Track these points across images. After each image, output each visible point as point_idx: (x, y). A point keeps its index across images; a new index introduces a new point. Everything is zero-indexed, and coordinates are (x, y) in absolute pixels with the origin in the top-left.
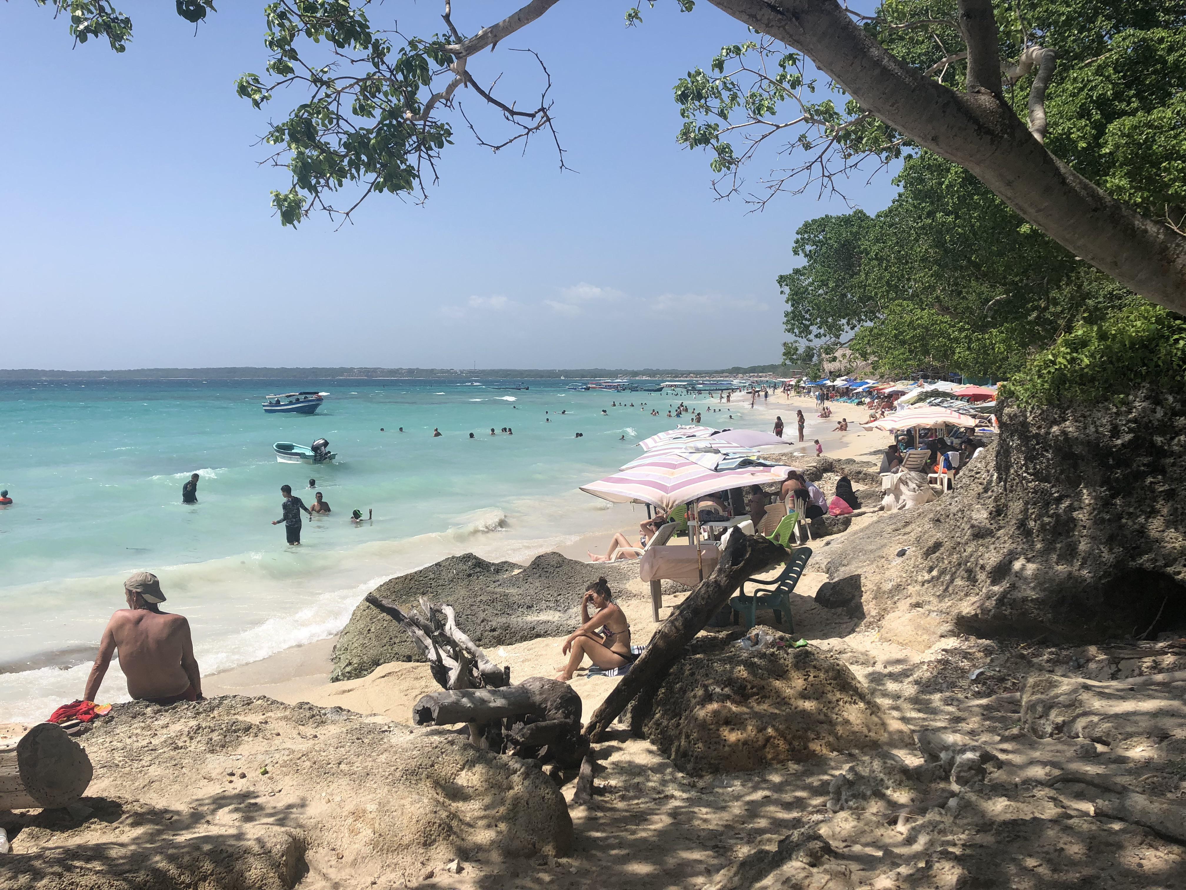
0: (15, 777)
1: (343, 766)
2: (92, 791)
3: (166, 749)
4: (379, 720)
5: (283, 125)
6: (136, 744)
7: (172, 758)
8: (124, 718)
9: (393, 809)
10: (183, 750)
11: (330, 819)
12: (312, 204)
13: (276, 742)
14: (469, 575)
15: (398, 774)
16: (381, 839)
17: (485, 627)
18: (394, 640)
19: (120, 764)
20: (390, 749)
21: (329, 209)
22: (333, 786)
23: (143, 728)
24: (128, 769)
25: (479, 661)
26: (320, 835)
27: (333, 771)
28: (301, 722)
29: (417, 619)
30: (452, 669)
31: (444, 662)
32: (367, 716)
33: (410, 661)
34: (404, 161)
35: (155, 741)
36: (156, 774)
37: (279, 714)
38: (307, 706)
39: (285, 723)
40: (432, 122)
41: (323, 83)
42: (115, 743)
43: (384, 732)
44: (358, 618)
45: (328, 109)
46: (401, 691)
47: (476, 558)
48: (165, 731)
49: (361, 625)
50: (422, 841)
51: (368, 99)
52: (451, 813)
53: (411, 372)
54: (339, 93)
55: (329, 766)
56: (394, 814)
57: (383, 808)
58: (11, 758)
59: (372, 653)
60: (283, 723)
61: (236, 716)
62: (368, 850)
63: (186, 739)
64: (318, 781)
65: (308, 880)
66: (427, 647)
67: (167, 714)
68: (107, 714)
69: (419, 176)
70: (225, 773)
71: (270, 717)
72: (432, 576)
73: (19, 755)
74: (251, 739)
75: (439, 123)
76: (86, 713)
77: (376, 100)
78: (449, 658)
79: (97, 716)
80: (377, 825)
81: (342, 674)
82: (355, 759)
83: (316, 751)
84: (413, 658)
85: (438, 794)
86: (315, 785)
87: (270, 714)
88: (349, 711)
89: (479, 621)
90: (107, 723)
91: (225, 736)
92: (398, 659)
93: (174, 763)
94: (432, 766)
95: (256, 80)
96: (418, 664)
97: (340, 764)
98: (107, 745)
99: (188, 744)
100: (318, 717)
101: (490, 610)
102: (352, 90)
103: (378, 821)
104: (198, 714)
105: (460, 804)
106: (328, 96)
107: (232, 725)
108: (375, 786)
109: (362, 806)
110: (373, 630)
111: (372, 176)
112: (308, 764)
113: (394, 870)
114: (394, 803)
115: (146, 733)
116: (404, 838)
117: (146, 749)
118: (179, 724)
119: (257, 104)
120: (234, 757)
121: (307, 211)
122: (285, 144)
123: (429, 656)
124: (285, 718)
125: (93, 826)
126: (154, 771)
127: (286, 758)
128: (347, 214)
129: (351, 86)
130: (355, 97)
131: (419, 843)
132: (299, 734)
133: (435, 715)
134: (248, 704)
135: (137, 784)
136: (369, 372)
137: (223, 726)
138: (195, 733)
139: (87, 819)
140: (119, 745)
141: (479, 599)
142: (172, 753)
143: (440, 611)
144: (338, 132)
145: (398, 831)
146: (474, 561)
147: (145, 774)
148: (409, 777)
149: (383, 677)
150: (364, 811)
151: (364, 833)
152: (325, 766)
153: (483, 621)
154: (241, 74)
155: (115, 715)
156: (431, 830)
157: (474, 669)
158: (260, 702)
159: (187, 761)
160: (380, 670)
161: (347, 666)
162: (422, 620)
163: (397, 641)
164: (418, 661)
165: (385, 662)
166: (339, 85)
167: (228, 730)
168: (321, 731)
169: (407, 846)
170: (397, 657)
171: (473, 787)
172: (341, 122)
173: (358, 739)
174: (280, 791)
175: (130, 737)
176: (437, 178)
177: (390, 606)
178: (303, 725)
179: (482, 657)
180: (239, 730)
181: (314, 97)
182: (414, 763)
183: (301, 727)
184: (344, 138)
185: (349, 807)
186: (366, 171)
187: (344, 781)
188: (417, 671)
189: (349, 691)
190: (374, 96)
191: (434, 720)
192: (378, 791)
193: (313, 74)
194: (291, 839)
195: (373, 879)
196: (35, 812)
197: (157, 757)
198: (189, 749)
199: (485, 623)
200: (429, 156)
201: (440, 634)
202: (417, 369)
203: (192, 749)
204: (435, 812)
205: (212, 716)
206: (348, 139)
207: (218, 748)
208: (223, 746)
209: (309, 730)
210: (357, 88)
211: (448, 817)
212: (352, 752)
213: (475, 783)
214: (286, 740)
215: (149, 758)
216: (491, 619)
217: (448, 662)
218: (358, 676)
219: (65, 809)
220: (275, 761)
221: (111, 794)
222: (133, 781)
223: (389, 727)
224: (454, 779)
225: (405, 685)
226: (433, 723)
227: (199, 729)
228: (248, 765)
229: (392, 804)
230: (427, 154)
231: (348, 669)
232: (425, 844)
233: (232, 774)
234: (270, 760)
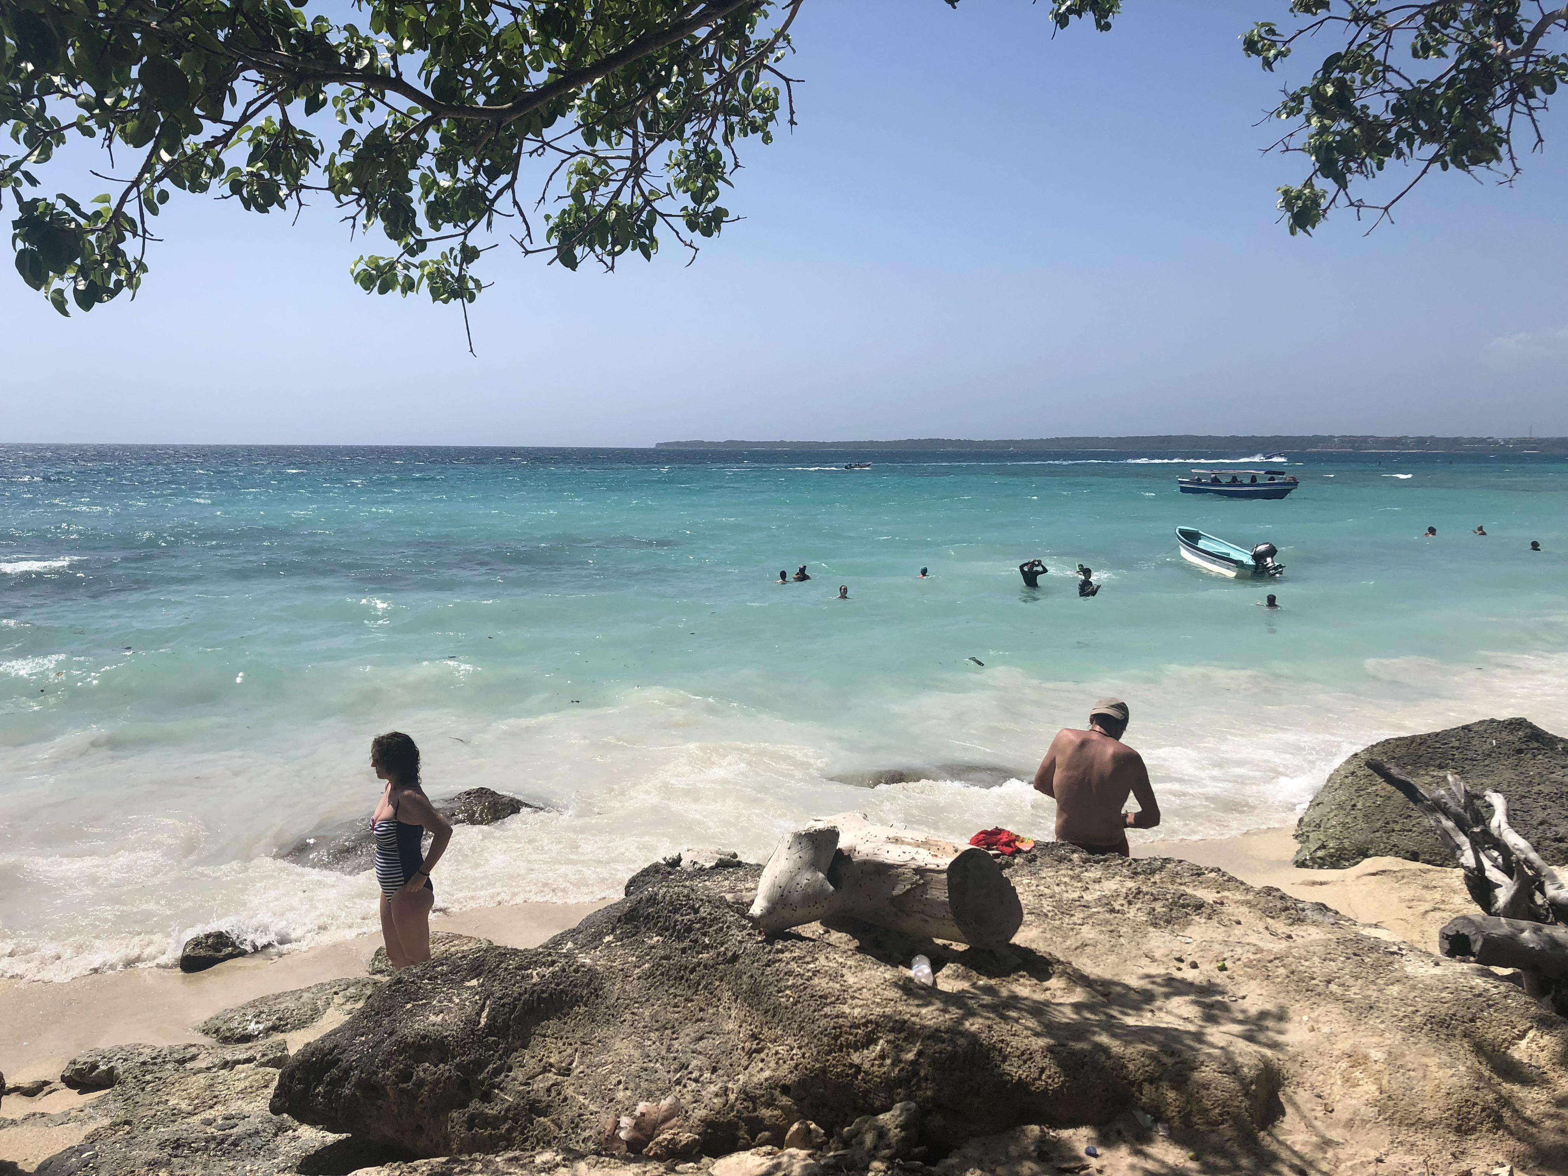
0: (944, 903)
1: (1333, 987)
2: (1020, 938)
3: (1099, 909)
4: (1383, 935)
5: (1303, 89)
6: (1065, 895)
7: (1107, 922)
8: (1047, 859)
9: (1410, 1066)
10: (1119, 915)
11: (1315, 1054)
12: (1334, 200)
13: (1237, 932)
14: (1520, 751)
15: (1418, 1019)
16: (1391, 1103)
17: (1544, 831)
18: (1392, 826)
19: (1050, 914)
20: (1405, 980)
21: (1358, 205)
22: (1321, 1010)
23: (1072, 878)
24: (1058, 922)
25: (1547, 883)
26: (1300, 1071)
27: (1319, 989)
28: (1269, 913)
29: (1446, 803)
30: (1500, 886)
31: (1487, 874)
32: (1365, 926)
33: (1416, 860)
34: (1488, 121)
35: (1088, 897)
36: (1090, 936)
37: (1239, 897)
38: (1278, 894)
39: (1247, 910)
40: (1538, 56)
41: (1370, 20)
42: (1042, 888)
43: (1393, 953)
44: (1337, 786)
45: (1372, 58)
46: (1402, 900)
47: (1531, 726)
48: (1097, 886)
49: (1341, 796)
50: (1455, 1124)
51: (1436, 32)
52: (1501, 1097)
53: (1420, 442)
54: (1390, 31)
55: (1314, 982)
56: (1412, 1073)
57: (1392, 1058)
58: (942, 880)
59: (1359, 837)
60: (1245, 909)
61: (1183, 887)
62: (1371, 1112)
63: (1123, 902)
64: (1298, 998)
65: (1284, 1126)
66: (1459, 847)
67: (1098, 866)
68: (1029, 851)
69: (1507, 142)
70: (1171, 957)
71: (1227, 898)
72: (1457, 744)
73: (949, 878)
74: (1203, 920)
75: (1549, 57)
76: (1008, 844)
77: (1449, 31)
78: (1495, 870)
79: (1019, 851)
80: (1384, 1082)
81: (1312, 859)
82: (1351, 982)
83: (1294, 957)
84: (1422, 857)
85: (1480, 1063)
86: (1293, 1002)
87: (1226, 893)
88: (1337, 913)
89: (1535, 823)
90: (1030, 861)
91: (1171, 910)
92: (1397, 854)
93: (1111, 928)
94: (1472, 1020)
95: (1272, 32)
96: (1429, 867)
97: (1329, 982)
98: (1034, 888)
99: (1125, 908)
100: (1293, 912)
101: (1555, 810)
102: (1412, 24)
103: (1387, 1077)
104: (1136, 874)
105: (1516, 1088)
106: (1372, 37)
107: (1179, 898)
108: (1382, 1026)
109: (1362, 1050)
110: (1359, 806)
111: (1431, 149)
112: (1282, 971)
113: (1409, 1152)
114: (1411, 1058)
115: (1076, 884)
116: (1426, 1112)
117: (1078, 903)
118: (1113, 881)
119: (1268, 64)
120: (1183, 940)
121: (1325, 211)
122: (1301, 118)
123: (1462, 860)
124: (1248, 903)
125: (1022, 980)
126: (1088, 933)
127: (1252, 957)
128: (1386, 209)
129: (1411, 18)
130: (1415, 33)
131: (1449, 1126)
132: (1267, 928)
133: (1477, 947)
134: (1199, 875)
135: (1068, 943)
136: (1355, 441)
137: (1168, 896)
138: (1134, 897)
139: (1016, 970)
140: (1047, 891)
141: (1536, 789)
142: (1108, 916)
143: (1481, 797)
144: (1384, 91)
145: (1416, 1100)
146: (1528, 730)
147: (1077, 934)
148: (1435, 1027)
149: (1374, 874)
150: (1366, 1057)
151: (1366, 1088)
152: (1307, 979)
153: (1541, 823)
154: (1250, 27)
155: (1038, 853)
156: (1469, 1113)
157: (1538, 893)
158: (1213, 875)
159: (1125, 930)
160: (1369, 864)
161: (1319, 848)
162: (1452, 804)
163: (1397, 827)
164: (1429, 862)
165: (1376, 855)
166: (1391, 20)
167: (1174, 903)
168: (1296, 931)
169: (1431, 1125)
170: (1396, 851)
171: (1539, 1068)
172: (1390, 75)
173: (1355, 954)
174: (1244, 998)
175: (1058, 885)
176: (1541, 140)
177: (1403, 778)
178: (1273, 918)
179: (1553, 878)
180: (1188, 905)
181: (1351, 44)
182: (1443, 1010)
183: (1269, 920)
184: (1393, 98)
185: (1343, 1045)
186: (1422, 144)
187: (1336, 1009)
188: (1429, 876)
189: (1321, 884)
190: (1446, 26)
191: (1473, 955)
192: (1387, 1035)
193: (1354, 8)
194: (1262, 1066)
195: (1378, 1155)
196: (961, 947)
197: (1090, 916)
198: (1128, 915)
199: (1545, 827)
200: (1530, 109)
201: (1482, 831)
202: (1432, 438)
203: (1131, 915)
204: (1477, 1089)
205: (1152, 880)
206: (1398, 100)
207: (1162, 923)
208: (1168, 922)
209: (1280, 926)
210: (1420, 19)
211: (1497, 1100)
212: (1347, 971)
213: (1543, 1063)
214: (1250, 932)
215: (1082, 915)
216: (1556, 822)
217: (1494, 874)
218: (1334, 866)
219: (991, 951)
220: (1236, 957)
221: (1041, 947)
222: (1065, 938)
223: (1400, 949)
224: (1508, 1048)
225: (1409, 892)
226: (1472, 959)
227: (1139, 893)
228: (1200, 954)
229: (1408, 1058)
230: (1527, 105)
231: (1320, 853)
232: (1458, 1130)
233: (1180, 960)
234: (1230, 954)
